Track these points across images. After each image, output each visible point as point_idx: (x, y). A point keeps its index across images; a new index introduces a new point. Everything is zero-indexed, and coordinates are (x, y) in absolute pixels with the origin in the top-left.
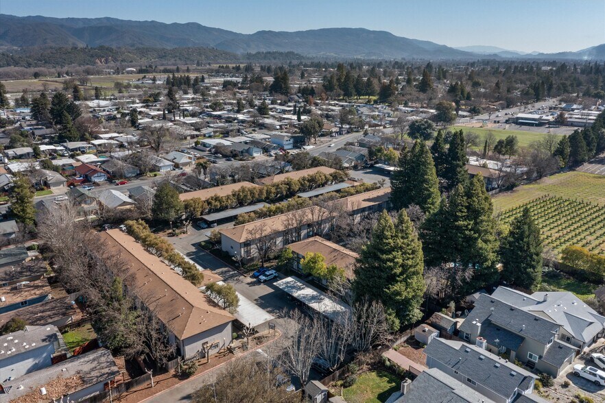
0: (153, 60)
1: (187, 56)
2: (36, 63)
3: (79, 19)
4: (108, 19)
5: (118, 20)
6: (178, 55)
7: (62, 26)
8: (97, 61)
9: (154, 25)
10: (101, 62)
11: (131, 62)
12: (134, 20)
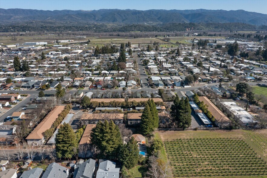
0: (211, 29)
1: (228, 27)
2: (163, 30)
3: (189, 10)
4: (201, 9)
5: (205, 10)
6: (224, 26)
7: (181, 14)
8: (187, 29)
9: (221, 11)
10: (188, 30)
11: (201, 29)
12: (212, 10)
